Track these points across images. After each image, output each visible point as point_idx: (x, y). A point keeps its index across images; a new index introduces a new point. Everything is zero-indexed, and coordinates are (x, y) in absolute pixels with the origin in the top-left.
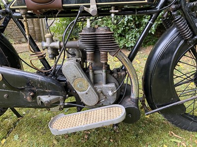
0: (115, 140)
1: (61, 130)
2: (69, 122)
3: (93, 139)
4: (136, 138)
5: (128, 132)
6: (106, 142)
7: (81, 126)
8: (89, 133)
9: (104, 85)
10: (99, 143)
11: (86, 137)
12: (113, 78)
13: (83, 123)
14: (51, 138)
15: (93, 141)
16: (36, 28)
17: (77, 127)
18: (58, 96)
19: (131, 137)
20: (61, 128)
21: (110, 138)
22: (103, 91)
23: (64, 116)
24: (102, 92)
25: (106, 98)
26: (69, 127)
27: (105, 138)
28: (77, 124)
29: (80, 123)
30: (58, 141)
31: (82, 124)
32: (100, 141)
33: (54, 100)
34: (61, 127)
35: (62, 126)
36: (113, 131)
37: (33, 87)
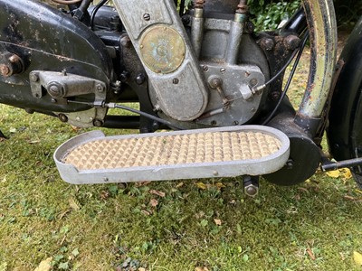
0: (228, 223)
1: (88, 172)
2: (114, 153)
3: (171, 211)
4: (280, 225)
5: (259, 207)
6: (204, 223)
7: (149, 168)
8: (163, 194)
9: (230, 66)
10: (185, 221)
11: (154, 203)
12: (258, 52)
13: (155, 159)
14: (66, 194)
15: (170, 216)
17: (136, 167)
18: (90, 79)
19: (268, 221)
20: (89, 167)
21: (215, 215)
22: (226, 81)
23: (103, 137)
24: (220, 84)
25: (228, 104)
26: (114, 165)
27: (202, 213)
28: (138, 160)
29: (146, 160)
30: (82, 202)
31: (153, 163)
32: (189, 218)
33: (77, 85)
34: (88, 162)
35: (92, 162)
36: (221, 200)
37: (20, 38)
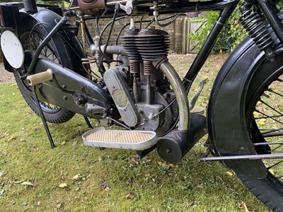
9: (148, 105)
16: (177, 34)
18: (101, 108)
23: (105, 130)
24: (142, 112)
